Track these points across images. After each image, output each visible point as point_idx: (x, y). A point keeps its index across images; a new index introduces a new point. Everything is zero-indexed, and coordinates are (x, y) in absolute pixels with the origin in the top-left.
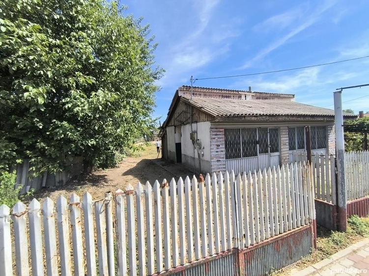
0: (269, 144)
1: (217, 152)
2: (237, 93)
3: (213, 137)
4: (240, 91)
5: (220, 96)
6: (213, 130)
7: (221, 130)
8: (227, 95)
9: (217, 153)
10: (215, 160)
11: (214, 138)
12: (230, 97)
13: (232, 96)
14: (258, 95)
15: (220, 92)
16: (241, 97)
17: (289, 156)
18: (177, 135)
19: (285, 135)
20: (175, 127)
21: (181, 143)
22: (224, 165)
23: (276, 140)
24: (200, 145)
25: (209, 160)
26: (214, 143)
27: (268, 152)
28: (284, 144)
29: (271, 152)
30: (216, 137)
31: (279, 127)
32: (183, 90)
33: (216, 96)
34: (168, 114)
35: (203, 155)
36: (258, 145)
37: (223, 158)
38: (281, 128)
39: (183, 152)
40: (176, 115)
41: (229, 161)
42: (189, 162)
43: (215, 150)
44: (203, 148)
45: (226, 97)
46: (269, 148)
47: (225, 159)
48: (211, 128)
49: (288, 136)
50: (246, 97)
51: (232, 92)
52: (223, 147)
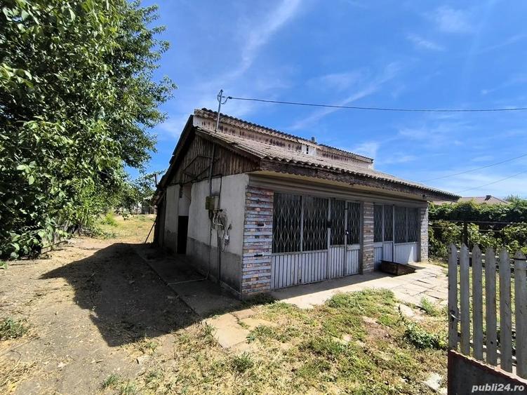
0: (346, 229)
1: (257, 237)
2: (295, 140)
3: (251, 205)
4: (300, 139)
5: (267, 140)
6: (252, 192)
7: (268, 194)
8: (280, 141)
9: (257, 240)
10: (251, 253)
11: (253, 209)
12: (284, 145)
13: (287, 144)
14: (326, 150)
15: (268, 133)
16: (300, 148)
17: (372, 251)
18: (183, 201)
19: (370, 215)
20: (182, 186)
21: (188, 217)
22: (268, 264)
23: (356, 223)
24: (223, 221)
25: (239, 253)
26: (252, 218)
27: (344, 244)
28: (367, 231)
29: (348, 243)
30: (257, 206)
31: (363, 202)
32: (203, 118)
33: (260, 139)
34: (171, 162)
35: (227, 242)
36: (329, 230)
37: (268, 249)
38: (365, 203)
39: (190, 234)
40: (184, 165)
41: (278, 257)
42: (200, 253)
43: (253, 232)
44: (230, 228)
45: (278, 144)
46: (346, 236)
47: (270, 253)
48: (249, 187)
49: (373, 218)
50: (307, 150)
51: (287, 138)
52: (268, 228)
